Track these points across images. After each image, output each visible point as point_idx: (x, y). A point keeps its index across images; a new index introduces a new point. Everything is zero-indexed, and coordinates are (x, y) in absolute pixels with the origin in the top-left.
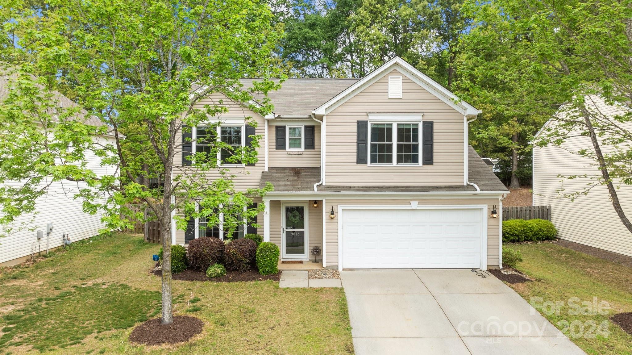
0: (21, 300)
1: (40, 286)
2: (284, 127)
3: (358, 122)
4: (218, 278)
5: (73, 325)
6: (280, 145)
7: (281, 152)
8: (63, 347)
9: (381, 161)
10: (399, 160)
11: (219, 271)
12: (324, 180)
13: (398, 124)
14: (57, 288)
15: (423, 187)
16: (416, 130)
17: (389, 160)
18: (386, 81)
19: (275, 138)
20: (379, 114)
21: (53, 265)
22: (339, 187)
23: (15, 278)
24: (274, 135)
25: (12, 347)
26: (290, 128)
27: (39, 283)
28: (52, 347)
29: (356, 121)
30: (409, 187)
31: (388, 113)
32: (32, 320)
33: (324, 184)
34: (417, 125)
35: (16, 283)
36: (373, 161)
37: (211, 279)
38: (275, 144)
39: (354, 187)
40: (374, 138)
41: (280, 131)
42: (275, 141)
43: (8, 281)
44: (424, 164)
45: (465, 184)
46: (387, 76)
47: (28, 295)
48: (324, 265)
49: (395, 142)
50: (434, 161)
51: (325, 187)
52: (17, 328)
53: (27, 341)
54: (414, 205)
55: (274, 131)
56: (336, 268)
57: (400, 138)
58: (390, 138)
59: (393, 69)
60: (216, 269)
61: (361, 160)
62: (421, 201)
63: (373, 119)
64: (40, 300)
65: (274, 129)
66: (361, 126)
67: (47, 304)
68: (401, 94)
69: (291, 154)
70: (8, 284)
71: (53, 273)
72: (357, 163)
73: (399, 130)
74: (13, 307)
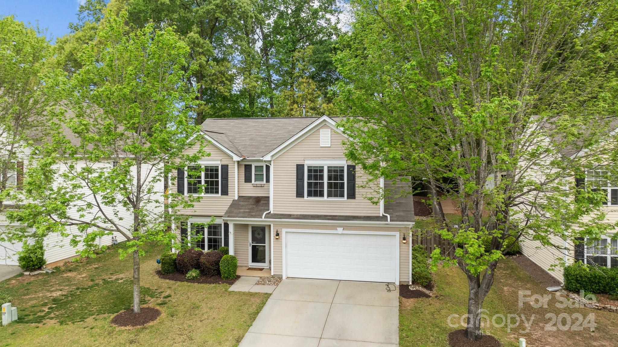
0: (67, 288)
1: (83, 278)
2: (251, 165)
3: (297, 165)
4: (193, 280)
5: (86, 308)
6: (248, 179)
7: (248, 184)
8: (73, 323)
9: (316, 195)
10: (329, 195)
11: (194, 275)
12: (272, 210)
13: (328, 167)
14: (92, 280)
15: (346, 216)
16: (342, 171)
17: (322, 195)
18: (318, 133)
19: (244, 174)
20: (312, 159)
21: (99, 261)
22: (282, 215)
23: (70, 271)
24: (244, 171)
25: (48, 320)
26: (255, 166)
27: (83, 276)
28: (68, 322)
29: (295, 164)
30: (336, 216)
31: (319, 158)
32: (66, 303)
33: (272, 212)
34: (343, 167)
35: (69, 274)
36: (310, 194)
37: (189, 280)
38: (244, 178)
39: (294, 215)
40: (309, 177)
41: (248, 168)
42: (244, 176)
43: (66, 273)
44: (348, 198)
45: (381, 215)
46: (319, 129)
47: (72, 284)
48: (272, 274)
49: (326, 180)
50: (356, 196)
51: (272, 215)
52: (56, 307)
53: (57, 317)
54: (340, 230)
55: (244, 169)
56: (280, 276)
57: (330, 178)
58: (322, 177)
59: (324, 124)
60: (193, 273)
61: (300, 194)
62: (345, 228)
63: (308, 163)
64: (78, 289)
65: (244, 167)
66: (300, 168)
67: (80, 292)
68: (330, 144)
69: (256, 186)
70: (65, 275)
71: (96, 268)
72: (297, 197)
73: (329, 171)
74: (60, 293)
